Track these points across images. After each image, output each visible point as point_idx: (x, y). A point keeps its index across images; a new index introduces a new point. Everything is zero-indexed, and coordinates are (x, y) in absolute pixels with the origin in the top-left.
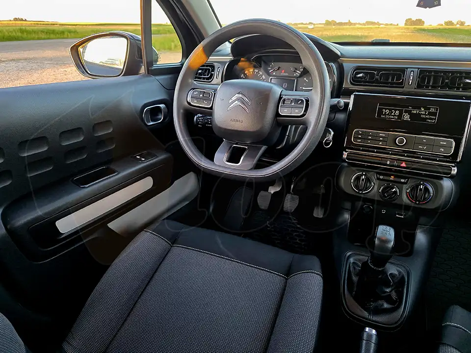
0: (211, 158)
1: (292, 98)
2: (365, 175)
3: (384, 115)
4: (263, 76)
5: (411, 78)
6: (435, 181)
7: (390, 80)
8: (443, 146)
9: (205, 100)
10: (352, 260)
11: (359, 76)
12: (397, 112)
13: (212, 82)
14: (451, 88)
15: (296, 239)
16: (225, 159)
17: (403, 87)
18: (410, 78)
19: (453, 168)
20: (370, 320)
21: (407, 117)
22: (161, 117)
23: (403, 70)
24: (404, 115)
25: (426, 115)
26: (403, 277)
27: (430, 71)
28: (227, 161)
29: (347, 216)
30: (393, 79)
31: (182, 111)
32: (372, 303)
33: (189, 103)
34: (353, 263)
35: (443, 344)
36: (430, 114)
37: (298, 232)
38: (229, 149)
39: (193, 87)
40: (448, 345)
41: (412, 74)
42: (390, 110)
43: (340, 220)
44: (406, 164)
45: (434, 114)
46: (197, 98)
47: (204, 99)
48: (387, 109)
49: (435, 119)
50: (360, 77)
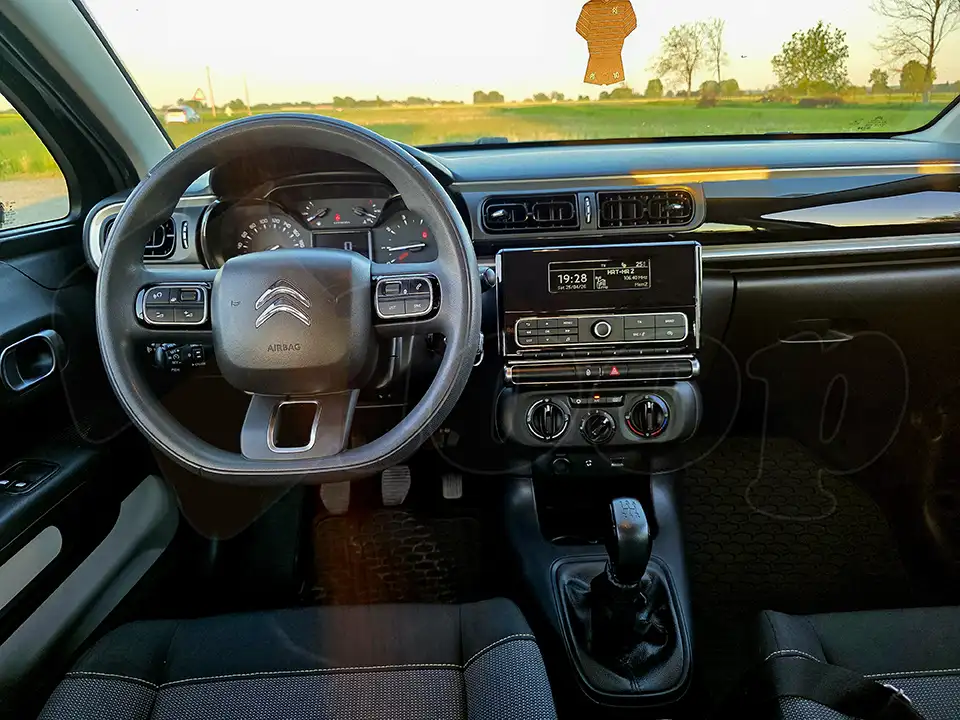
0: (232, 446)
1: (399, 279)
2: (550, 403)
3: (562, 285)
4: (295, 231)
5: (588, 208)
6: (667, 388)
7: (552, 218)
8: (669, 327)
9: (186, 309)
10: (565, 578)
11: (495, 215)
12: (584, 277)
13: (174, 258)
14: (652, 222)
15: (420, 558)
16: (270, 441)
17: (578, 229)
18: (585, 210)
19: (692, 362)
20: (637, 693)
21: (601, 283)
22: (49, 363)
23: (570, 197)
24: (596, 281)
25: (632, 275)
26: (660, 584)
27: (615, 195)
28: (277, 445)
29: (526, 491)
30: (557, 216)
31: (124, 344)
32: (627, 655)
33: (142, 322)
34: (570, 583)
35: (783, 697)
36: (638, 272)
37: (420, 540)
38: (274, 416)
39: (145, 283)
40: (793, 696)
41: (588, 203)
42: (571, 274)
43: (516, 500)
44: (617, 369)
45: (643, 272)
46: (160, 308)
47: (182, 307)
48: (566, 273)
49: (648, 281)
50: (498, 217)
